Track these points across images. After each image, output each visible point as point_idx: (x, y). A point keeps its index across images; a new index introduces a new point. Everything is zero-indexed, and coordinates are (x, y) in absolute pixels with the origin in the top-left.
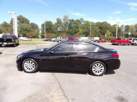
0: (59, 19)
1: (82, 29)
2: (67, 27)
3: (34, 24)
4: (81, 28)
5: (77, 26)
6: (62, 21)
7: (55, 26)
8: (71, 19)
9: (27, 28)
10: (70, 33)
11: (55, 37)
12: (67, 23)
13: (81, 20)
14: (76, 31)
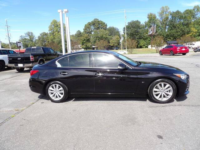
0: (151, 15)
1: (196, 26)
2: (167, 27)
3: (114, 28)
4: (194, 24)
5: (186, 22)
6: (158, 17)
7: (146, 27)
8: (175, 11)
9: (103, 35)
10: (173, 36)
11: (144, 45)
12: (167, 18)
13: (196, 10)
14: (183, 31)
